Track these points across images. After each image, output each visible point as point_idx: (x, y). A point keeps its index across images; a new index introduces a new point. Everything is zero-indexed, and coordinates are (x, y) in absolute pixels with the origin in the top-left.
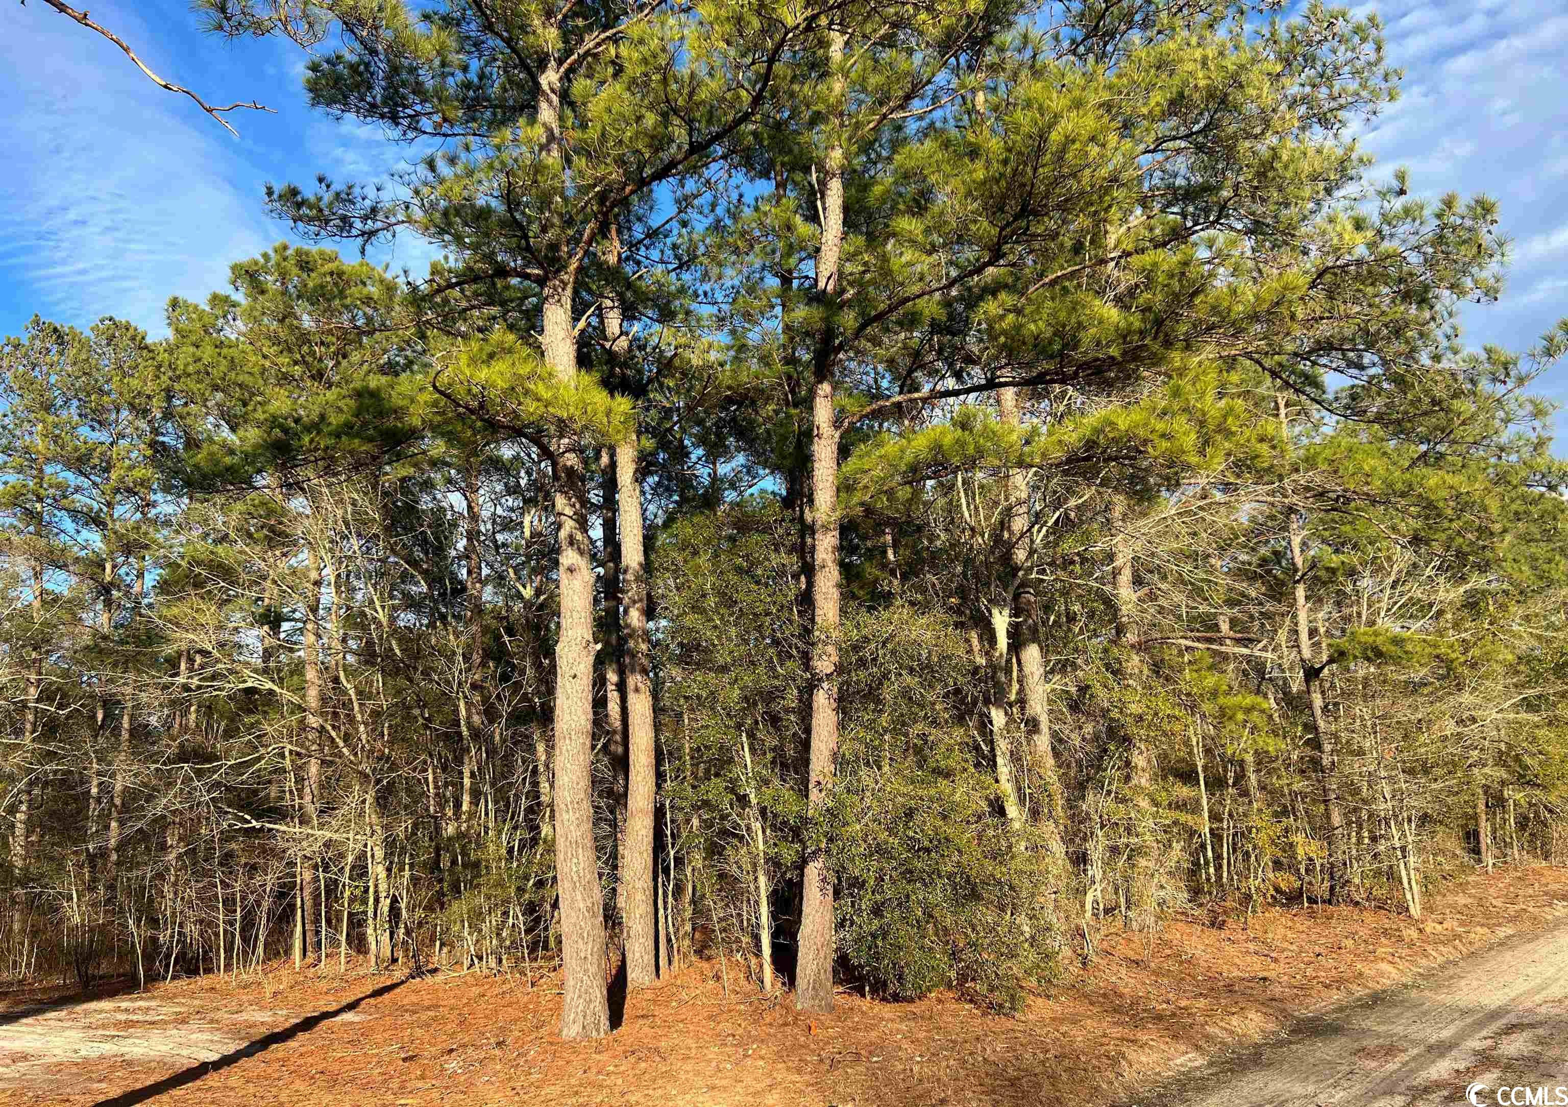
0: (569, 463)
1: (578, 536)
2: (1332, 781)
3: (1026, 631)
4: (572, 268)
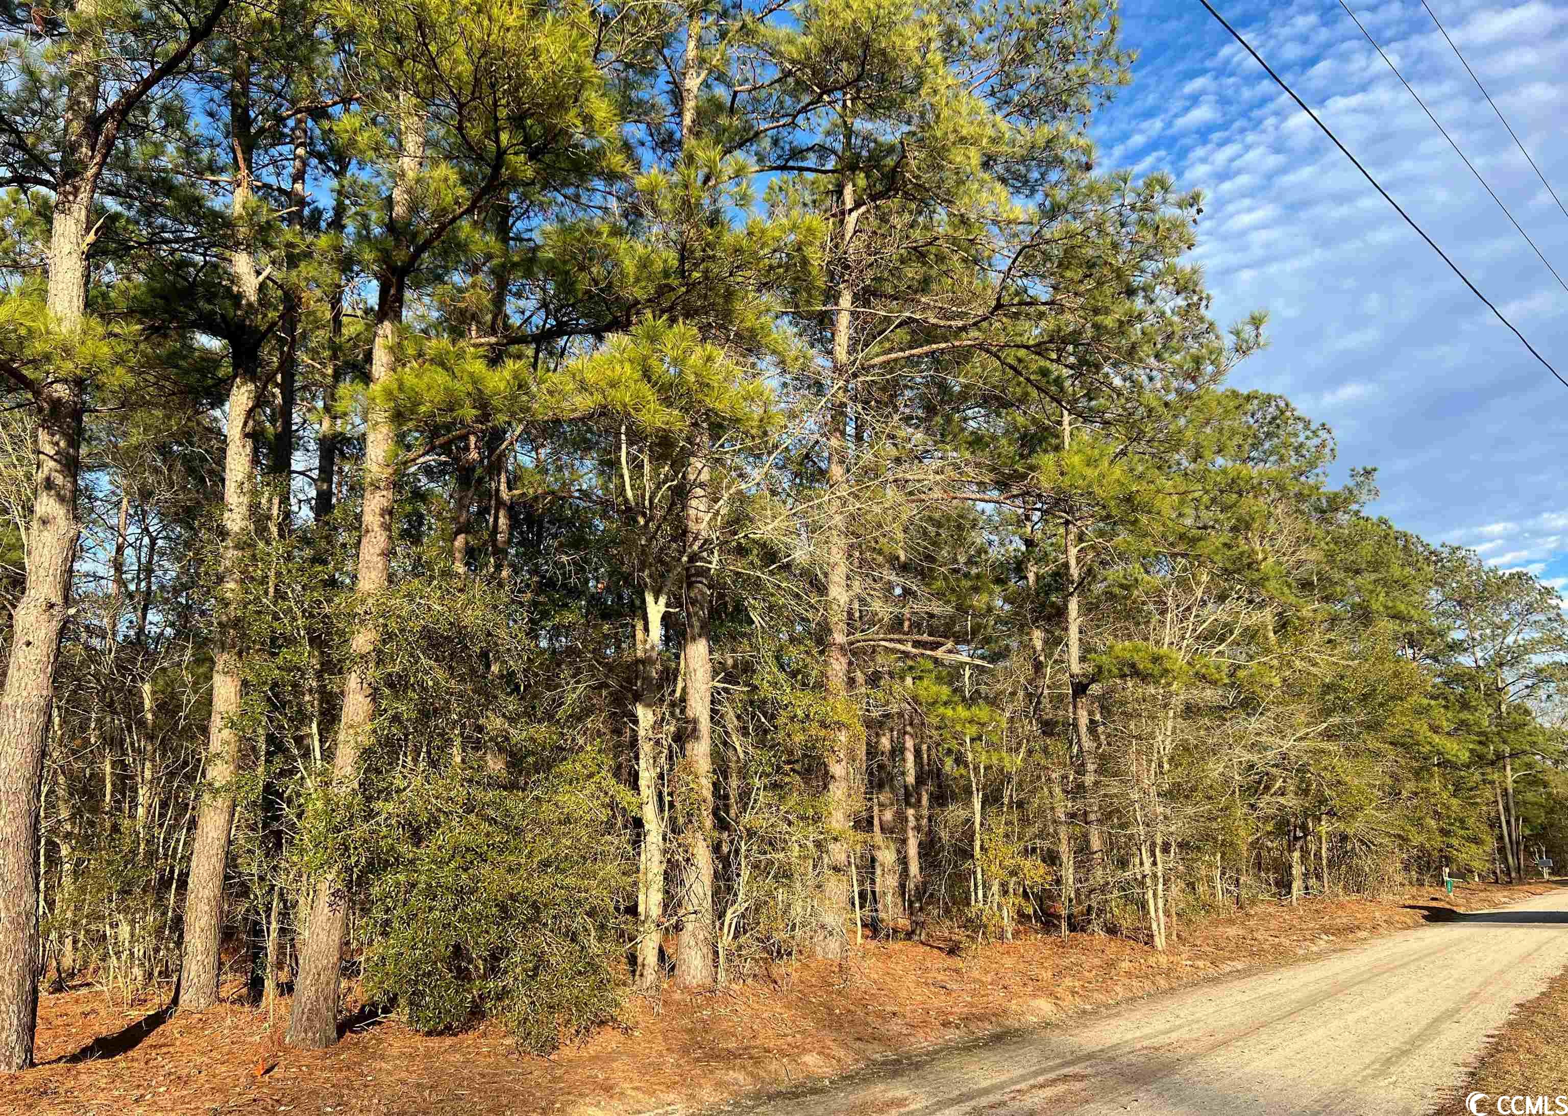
0: (56, 395)
1: (59, 480)
2: (1094, 803)
3: (697, 624)
4: (91, 172)
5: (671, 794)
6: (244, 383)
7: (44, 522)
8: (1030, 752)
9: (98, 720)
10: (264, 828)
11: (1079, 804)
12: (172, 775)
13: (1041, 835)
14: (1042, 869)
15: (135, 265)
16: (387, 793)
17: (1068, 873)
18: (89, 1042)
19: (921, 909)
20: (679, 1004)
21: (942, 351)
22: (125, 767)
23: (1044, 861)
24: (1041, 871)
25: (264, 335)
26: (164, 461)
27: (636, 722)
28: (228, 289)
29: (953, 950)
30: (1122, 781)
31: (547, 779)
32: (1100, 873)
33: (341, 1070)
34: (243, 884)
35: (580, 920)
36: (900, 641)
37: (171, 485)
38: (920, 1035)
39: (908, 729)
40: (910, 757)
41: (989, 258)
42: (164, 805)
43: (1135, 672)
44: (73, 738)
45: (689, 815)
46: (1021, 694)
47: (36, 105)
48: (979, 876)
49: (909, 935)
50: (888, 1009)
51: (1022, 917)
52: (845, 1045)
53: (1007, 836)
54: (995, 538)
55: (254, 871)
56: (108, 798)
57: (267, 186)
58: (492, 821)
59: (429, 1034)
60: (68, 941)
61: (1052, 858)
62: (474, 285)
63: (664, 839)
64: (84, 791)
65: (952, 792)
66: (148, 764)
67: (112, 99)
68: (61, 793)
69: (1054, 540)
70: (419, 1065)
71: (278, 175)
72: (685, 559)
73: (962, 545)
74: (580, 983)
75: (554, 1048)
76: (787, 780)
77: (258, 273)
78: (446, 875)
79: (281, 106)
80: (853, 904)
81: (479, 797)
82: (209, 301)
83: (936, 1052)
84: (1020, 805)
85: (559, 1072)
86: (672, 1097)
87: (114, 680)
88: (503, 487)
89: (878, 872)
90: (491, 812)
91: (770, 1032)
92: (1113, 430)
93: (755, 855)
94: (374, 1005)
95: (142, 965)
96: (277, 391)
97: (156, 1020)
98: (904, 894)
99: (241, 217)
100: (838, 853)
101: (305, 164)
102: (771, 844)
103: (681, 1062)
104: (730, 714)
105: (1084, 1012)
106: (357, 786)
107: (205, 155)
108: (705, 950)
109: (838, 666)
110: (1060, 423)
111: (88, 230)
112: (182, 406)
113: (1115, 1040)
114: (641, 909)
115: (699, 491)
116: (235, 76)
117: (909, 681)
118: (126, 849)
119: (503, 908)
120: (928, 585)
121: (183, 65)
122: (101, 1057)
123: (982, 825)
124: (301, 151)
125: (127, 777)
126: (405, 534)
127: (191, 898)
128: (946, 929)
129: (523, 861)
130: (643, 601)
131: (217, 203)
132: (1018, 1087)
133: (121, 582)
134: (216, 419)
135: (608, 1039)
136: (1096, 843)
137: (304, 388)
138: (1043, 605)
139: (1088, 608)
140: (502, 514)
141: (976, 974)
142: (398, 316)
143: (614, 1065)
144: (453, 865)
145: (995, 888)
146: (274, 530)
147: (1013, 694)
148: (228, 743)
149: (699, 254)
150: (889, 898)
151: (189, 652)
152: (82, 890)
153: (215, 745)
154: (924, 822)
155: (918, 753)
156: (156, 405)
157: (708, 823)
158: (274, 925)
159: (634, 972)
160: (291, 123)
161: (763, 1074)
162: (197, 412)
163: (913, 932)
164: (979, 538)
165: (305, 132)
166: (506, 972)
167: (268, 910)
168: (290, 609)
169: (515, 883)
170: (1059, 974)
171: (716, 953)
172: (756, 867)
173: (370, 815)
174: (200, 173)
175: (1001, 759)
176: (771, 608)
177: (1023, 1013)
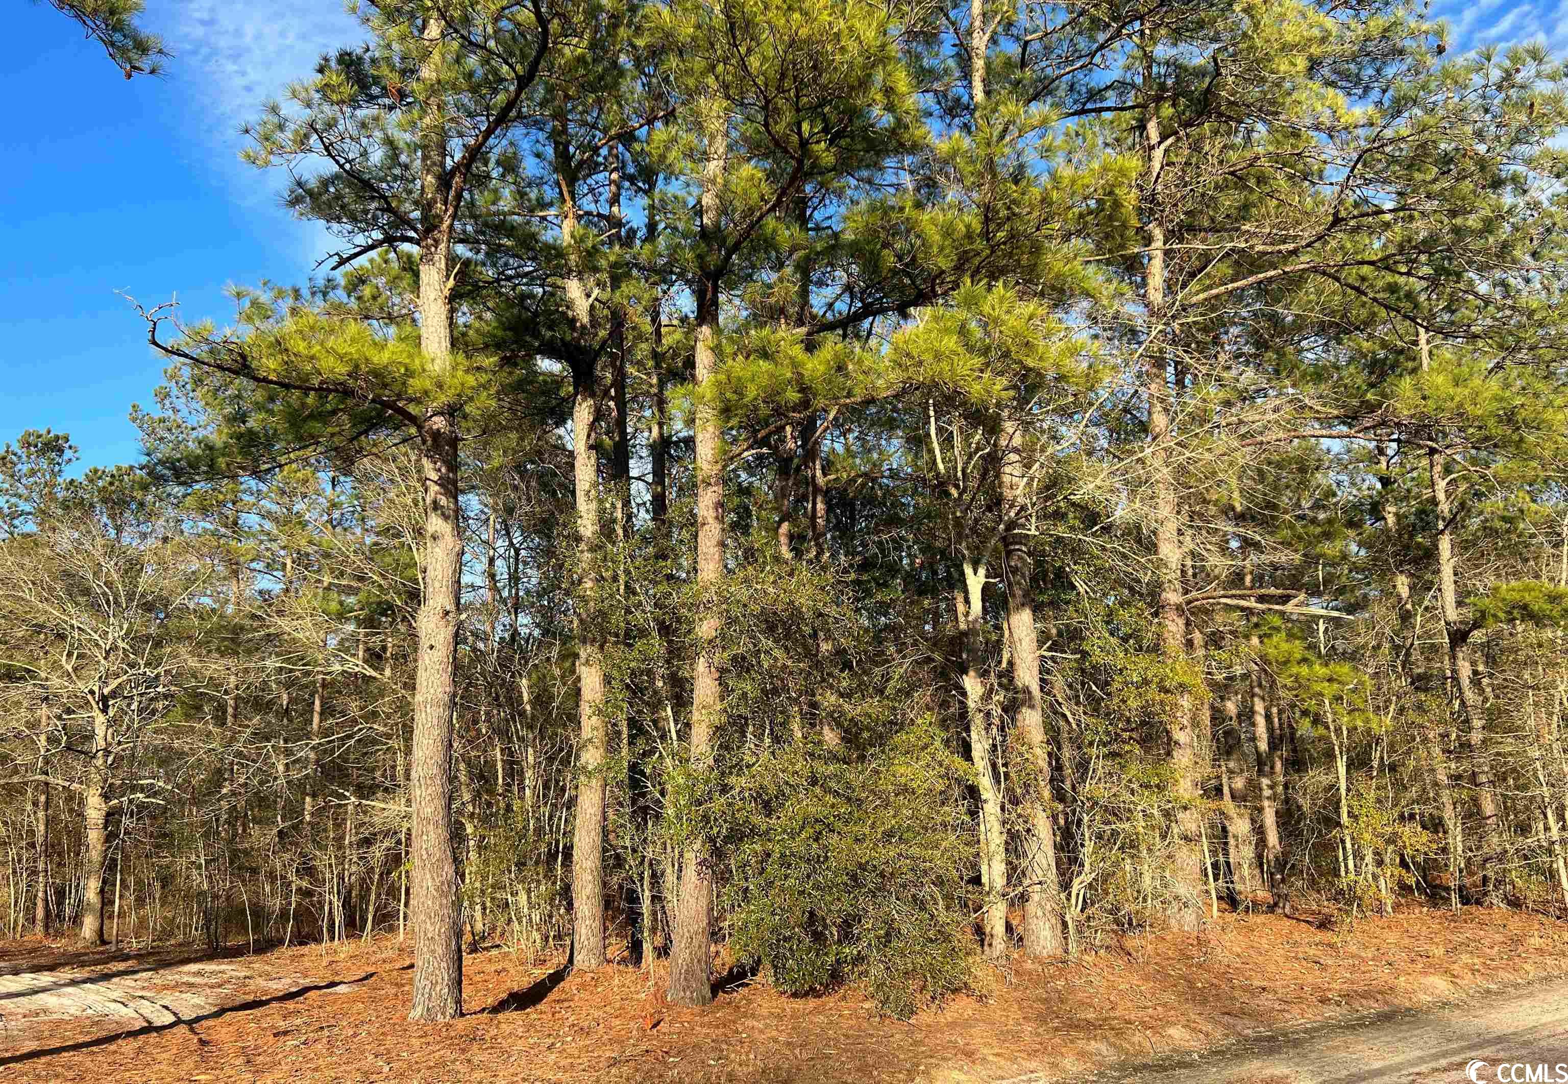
0: (435, 427)
1: (443, 501)
2: (1483, 762)
3: (1018, 593)
4: (445, 226)
5: (1005, 765)
6: (584, 400)
7: (434, 538)
8: (1401, 711)
9: (487, 713)
10: (633, 804)
11: (1465, 765)
12: (551, 760)
13: (1422, 799)
14: (1425, 836)
15: (484, 304)
16: (739, 768)
17: (1456, 839)
18: (504, 996)
19: (1283, 880)
20: (1030, 974)
21: (1270, 280)
22: (511, 754)
23: (1424, 827)
24: (1424, 839)
25: (597, 354)
26: (522, 478)
27: (964, 694)
28: (564, 314)
29: (1325, 924)
30: (1516, 738)
31: (883, 752)
32: (1495, 840)
33: (717, 1027)
34: (617, 856)
35: (929, 889)
36: (1242, 597)
37: (529, 500)
38: (1296, 1011)
39: (1257, 690)
40: (1260, 720)
41: (1321, 171)
42: (546, 786)
43: (1528, 614)
44: (468, 730)
45: (1026, 786)
46: (1387, 645)
47: (397, 171)
48: (1348, 845)
49: (1272, 908)
50: (1256, 983)
51: (1404, 888)
52: (1211, 1019)
53: (1379, 801)
54: (1344, 477)
55: (628, 844)
56: (500, 781)
57: (589, 213)
58: (837, 794)
59: (795, 995)
60: (478, 907)
61: (1435, 825)
62: (781, 280)
63: (1003, 809)
64: (481, 777)
65: (1311, 756)
66: (530, 751)
67: (458, 157)
68: (463, 778)
69: (1415, 474)
70: (787, 1024)
71: (596, 202)
72: (1002, 526)
73: (1307, 487)
74: (932, 949)
75: (912, 1012)
76: (1127, 748)
77: (588, 296)
78: (797, 845)
79: (594, 137)
80: (1206, 875)
81: (820, 770)
82: (550, 328)
83: (1315, 1030)
84: (1393, 768)
85: (919, 1036)
86: (1033, 1065)
87: (497, 677)
88: (819, 473)
89: (1232, 841)
90: (833, 785)
91: (1129, 1004)
92: (1480, 344)
93: (1098, 826)
94: (742, 966)
95: (538, 930)
96: (612, 404)
97: (557, 977)
98: (1261, 865)
99: (570, 245)
100: (1189, 822)
101: (619, 187)
102: (1115, 815)
103: (1041, 1030)
104: (1059, 683)
105: (1488, 991)
106: (712, 762)
107: (533, 195)
108: (1053, 921)
109: (1174, 626)
110: (1415, 343)
111: (448, 277)
112: (533, 428)
113: (1530, 1022)
114: (985, 879)
115: (1013, 457)
116: (554, 117)
117: (1255, 641)
118: (520, 826)
119: (854, 877)
120: (1272, 533)
121: (513, 113)
122: (516, 1009)
123: (1348, 790)
124: (615, 176)
125: (513, 763)
126: (734, 526)
127: (576, 868)
128: (1313, 902)
129: (867, 831)
130: (962, 574)
131: (548, 236)
132: (1417, 1070)
133: (495, 589)
134: (560, 437)
135: (962, 1006)
136: (1489, 808)
137: (634, 399)
138: (1407, 547)
139: (1462, 546)
140: (819, 499)
141: (1353, 949)
142: (715, 319)
143: (973, 1031)
144: (804, 835)
145: (1369, 858)
146: (620, 532)
147: (1378, 647)
148: (597, 729)
149: (1003, 213)
150: (1246, 871)
151: (557, 649)
152: (486, 863)
153: (586, 733)
154: (1280, 789)
155: (1268, 717)
156: (511, 429)
157: (1047, 793)
158: (647, 893)
159: (982, 941)
160: (604, 152)
161: (1126, 1045)
162: (546, 432)
163: (1276, 904)
164: (1325, 479)
165: (617, 157)
166: (858, 939)
167: (642, 879)
168: (640, 603)
169: (863, 853)
170: (1453, 950)
171: (1065, 924)
172: (1100, 837)
173: (725, 789)
174: (532, 210)
175: (1367, 721)
176: (1096, 573)
177: (1415, 992)
